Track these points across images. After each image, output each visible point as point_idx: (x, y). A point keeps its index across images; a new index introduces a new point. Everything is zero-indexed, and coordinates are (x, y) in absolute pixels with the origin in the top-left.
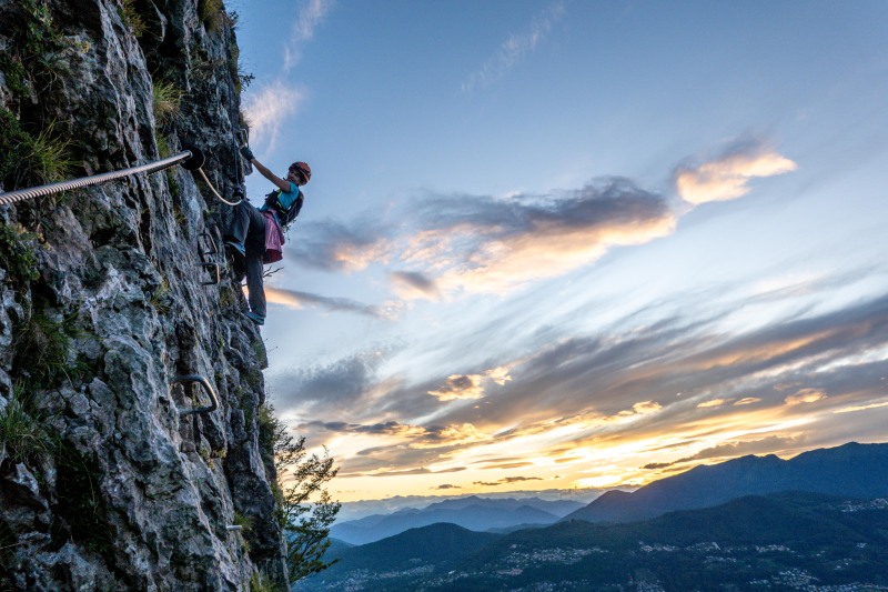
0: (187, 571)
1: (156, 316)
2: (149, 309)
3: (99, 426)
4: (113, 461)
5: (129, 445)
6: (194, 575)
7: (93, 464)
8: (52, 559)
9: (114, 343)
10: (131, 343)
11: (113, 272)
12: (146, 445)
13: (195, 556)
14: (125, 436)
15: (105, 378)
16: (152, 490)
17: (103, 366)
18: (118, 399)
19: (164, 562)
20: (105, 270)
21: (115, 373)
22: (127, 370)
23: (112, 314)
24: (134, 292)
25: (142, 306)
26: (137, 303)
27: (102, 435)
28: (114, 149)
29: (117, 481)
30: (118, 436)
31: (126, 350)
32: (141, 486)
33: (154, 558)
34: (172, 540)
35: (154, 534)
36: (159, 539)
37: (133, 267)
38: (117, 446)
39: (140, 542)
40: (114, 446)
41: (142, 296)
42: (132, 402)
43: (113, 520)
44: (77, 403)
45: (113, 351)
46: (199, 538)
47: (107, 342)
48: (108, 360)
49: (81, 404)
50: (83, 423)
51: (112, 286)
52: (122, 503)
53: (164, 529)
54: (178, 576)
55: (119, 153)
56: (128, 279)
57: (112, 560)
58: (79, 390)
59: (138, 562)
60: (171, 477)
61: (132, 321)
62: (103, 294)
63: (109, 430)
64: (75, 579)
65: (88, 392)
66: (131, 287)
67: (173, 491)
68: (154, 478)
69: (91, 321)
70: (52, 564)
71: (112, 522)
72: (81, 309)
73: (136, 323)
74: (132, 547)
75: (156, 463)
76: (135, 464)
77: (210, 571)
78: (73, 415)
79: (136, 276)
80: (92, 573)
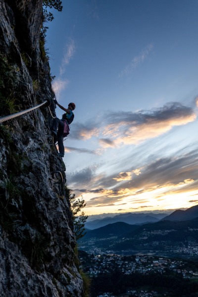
0: (60, 233)
1: (44, 153)
2: (42, 151)
3: (33, 187)
4: (39, 198)
5: (43, 193)
6: (62, 234)
7: (33, 198)
8: (23, 228)
9: (34, 161)
10: (39, 161)
11: (31, 139)
12: (47, 193)
13: (62, 228)
14: (41, 190)
15: (33, 172)
16: (50, 207)
17: (32, 168)
18: (38, 179)
19: (55, 230)
20: (28, 139)
21: (36, 171)
22: (40, 170)
23: (31, 152)
24: (36, 145)
25: (40, 150)
26: (38, 149)
27: (34, 190)
28: (26, 101)
29: (40, 204)
30: (39, 190)
31: (38, 163)
32: (47, 205)
33: (52, 229)
34: (56, 223)
35: (51, 221)
36: (53, 223)
37: (35, 138)
38: (39, 193)
39: (48, 223)
41: (39, 147)
42: (42, 179)
43: (40, 216)
44: (26, 180)
45: (34, 164)
46: (63, 222)
47: (32, 161)
48: (33, 166)
50: (28, 186)
51: (31, 144)
52: (42, 211)
53: (54, 219)
54: (58, 234)
55: (28, 102)
56: (35, 141)
57: (40, 229)
58: (25, 176)
59: (48, 230)
60: (55, 203)
61: (38, 155)
62: (29, 146)
63: (36, 188)
64: (30, 235)
65: (28, 177)
66: (35, 144)
67: (56, 207)
68: (50, 203)
69: (26, 155)
70: (23, 230)
71: (39, 217)
72: (23, 151)
73: (39, 155)
74: (45, 225)
75: (51, 198)
76: (45, 199)
77: (67, 233)
78: (25, 184)
79: (36, 141)
80: (35, 233)
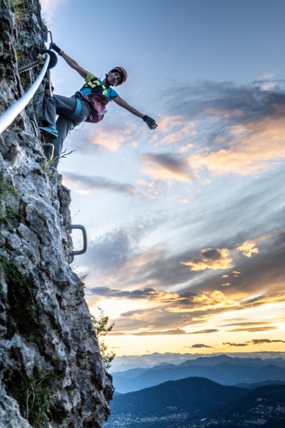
0: (84, 362)
1: (48, 181)
2: (44, 177)
3: (31, 257)
4: (42, 281)
5: (51, 269)
6: (88, 366)
7: (30, 281)
8: (8, 344)
9: (30, 199)
10: (39, 199)
11: (19, 148)
12: (61, 271)
13: (89, 352)
14: (47, 264)
15: (27, 224)
16: (65, 303)
17: (25, 216)
18: (40, 238)
19: (73, 353)
20: (14, 146)
21: (35, 220)
22: (42, 218)
23: (21, 178)
24: (32, 164)
25: (40, 174)
26: (37, 172)
27: (33, 262)
28: (7, 55)
29: (46, 294)
30: (43, 263)
31: (37, 203)
32: (59, 298)
33: (68, 349)
34: (77, 339)
35: (67, 333)
36: (70, 338)
37: (27, 145)
38: (43, 270)
39: (60, 337)
40: (42, 270)
41: (37, 166)
42: (49, 240)
43: (44, 321)
44: (13, 240)
45: (31, 205)
46: (90, 340)
47: (25, 199)
48: (28, 211)
49: (16, 242)
50: (20, 254)
51: (21, 158)
52: (50, 309)
53: (72, 330)
54: (78, 364)
55: (9, 58)
56: (27, 153)
57: (43, 348)
58: (12, 232)
59: (59, 351)
60: (76, 294)
61: (35, 184)
62: (16, 165)
63: (37, 259)
64: (24, 358)
65: (18, 232)
66: (29, 160)
67: (77, 305)
68: (67, 295)
69: (11, 183)
70: (9, 347)
71: (43, 322)
72: (5, 175)
73: (39, 186)
74: (56, 340)
75: (69, 284)
76: (56, 283)
77: (98, 364)
78: (13, 249)
79: (31, 152)
80: (33, 356)
